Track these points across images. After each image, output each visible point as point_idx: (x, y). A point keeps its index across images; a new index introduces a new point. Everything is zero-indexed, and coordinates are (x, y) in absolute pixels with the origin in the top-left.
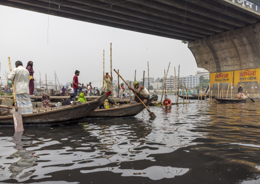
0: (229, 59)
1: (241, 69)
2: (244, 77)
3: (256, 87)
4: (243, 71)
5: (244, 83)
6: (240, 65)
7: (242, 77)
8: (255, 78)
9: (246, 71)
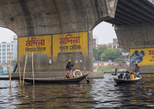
0: (44, 15)
1: (61, 33)
2: (65, 45)
3: (81, 61)
4: (64, 36)
5: (66, 54)
6: (60, 26)
7: (64, 45)
8: (79, 47)
9: (68, 37)
